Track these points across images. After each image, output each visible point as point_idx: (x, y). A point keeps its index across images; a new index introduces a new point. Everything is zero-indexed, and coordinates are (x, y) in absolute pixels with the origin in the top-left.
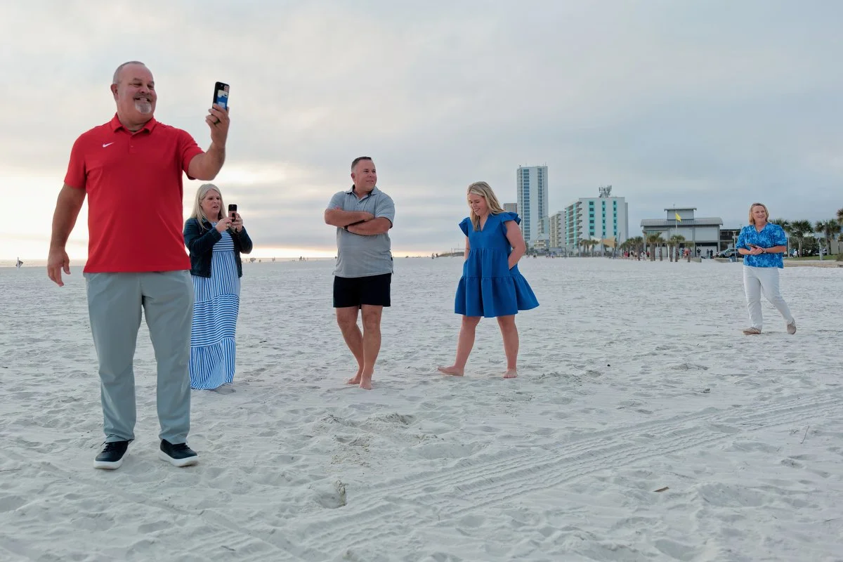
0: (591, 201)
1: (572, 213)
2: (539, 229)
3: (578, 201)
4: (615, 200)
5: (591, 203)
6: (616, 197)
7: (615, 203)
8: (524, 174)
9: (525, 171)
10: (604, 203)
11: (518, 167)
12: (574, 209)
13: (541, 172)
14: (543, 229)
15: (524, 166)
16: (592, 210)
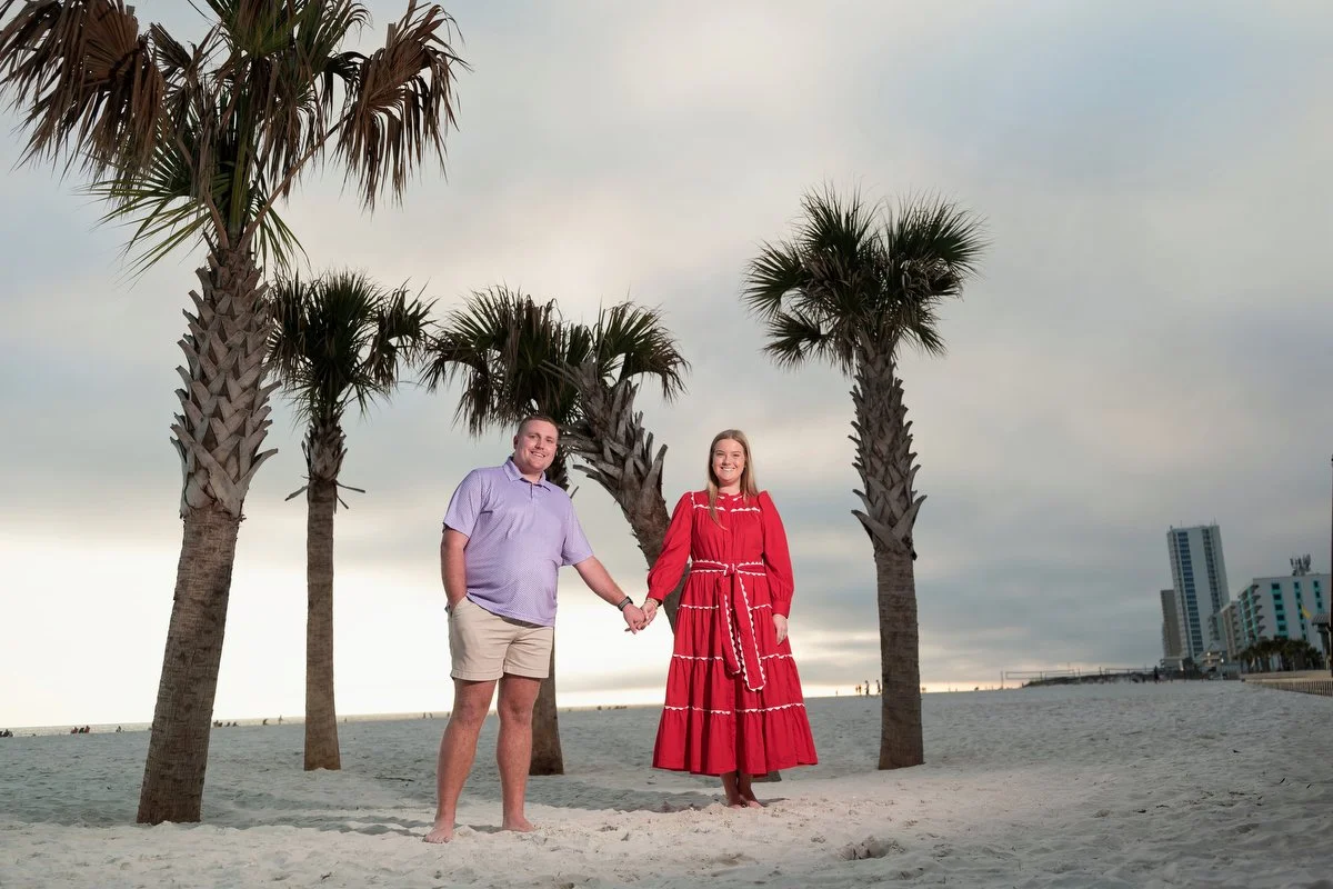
0: (1275, 582)
1: (1247, 604)
2: (1211, 633)
3: (1251, 583)
4: (1315, 579)
5: (1276, 586)
6: (1318, 574)
7: (1316, 584)
8: (1180, 540)
9: (1179, 534)
10: (1297, 585)
11: (1168, 529)
12: (1249, 596)
13: (1209, 535)
14: (1216, 632)
15: (1177, 526)
16: (1277, 597)
